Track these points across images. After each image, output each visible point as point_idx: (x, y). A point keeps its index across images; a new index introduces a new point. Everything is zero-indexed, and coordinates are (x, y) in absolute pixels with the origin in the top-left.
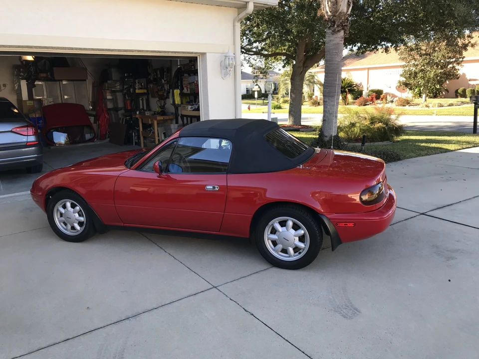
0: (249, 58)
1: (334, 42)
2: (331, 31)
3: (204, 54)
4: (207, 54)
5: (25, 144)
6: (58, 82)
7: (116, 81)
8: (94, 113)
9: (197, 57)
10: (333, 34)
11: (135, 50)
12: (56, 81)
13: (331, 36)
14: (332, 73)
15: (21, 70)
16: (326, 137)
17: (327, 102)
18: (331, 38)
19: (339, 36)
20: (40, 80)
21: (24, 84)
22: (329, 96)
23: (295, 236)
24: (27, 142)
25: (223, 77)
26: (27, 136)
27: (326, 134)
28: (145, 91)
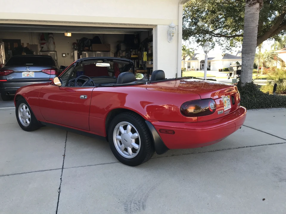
0: (219, 40)
1: (250, 13)
2: (248, 4)
3: (156, 26)
4: (158, 26)
5: (48, 79)
6: (94, 52)
7: (123, 51)
8: (113, 71)
9: (153, 28)
10: (249, 7)
11: (110, 23)
12: (93, 51)
13: (248, 8)
14: (248, 36)
15: (75, 45)
16: (243, 83)
17: (244, 57)
18: (248, 10)
19: (255, 8)
20: (85, 51)
21: (76, 53)
22: (246, 53)
23: (132, 138)
24: (50, 78)
25: (169, 40)
26: (50, 75)
27: (243, 81)
28: (137, 56)
